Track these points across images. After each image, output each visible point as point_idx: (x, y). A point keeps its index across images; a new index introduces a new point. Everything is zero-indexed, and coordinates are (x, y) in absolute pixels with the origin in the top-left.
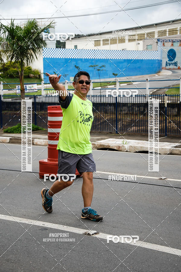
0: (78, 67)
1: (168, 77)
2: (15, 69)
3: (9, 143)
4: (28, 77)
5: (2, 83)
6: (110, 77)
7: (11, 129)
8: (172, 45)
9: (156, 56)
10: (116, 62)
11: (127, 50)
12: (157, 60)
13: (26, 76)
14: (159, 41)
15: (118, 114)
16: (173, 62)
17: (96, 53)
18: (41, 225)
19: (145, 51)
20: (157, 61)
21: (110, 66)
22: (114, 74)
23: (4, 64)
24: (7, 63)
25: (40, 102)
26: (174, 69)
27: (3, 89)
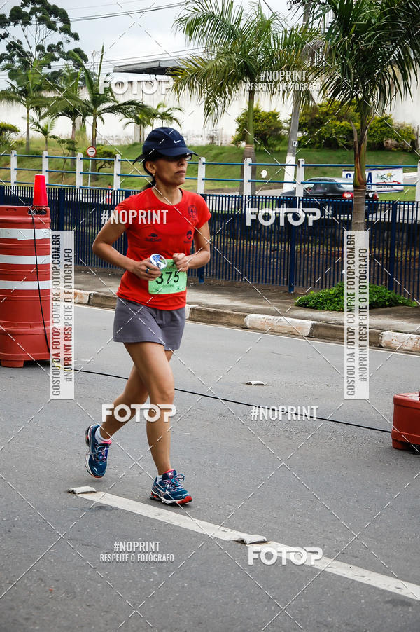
2: (343, 124)
3: (308, 336)
4: (379, 147)
5: (304, 163)
7: (319, 297)
13: (374, 144)
23: (315, 109)
24: (321, 106)
25: (410, 221)
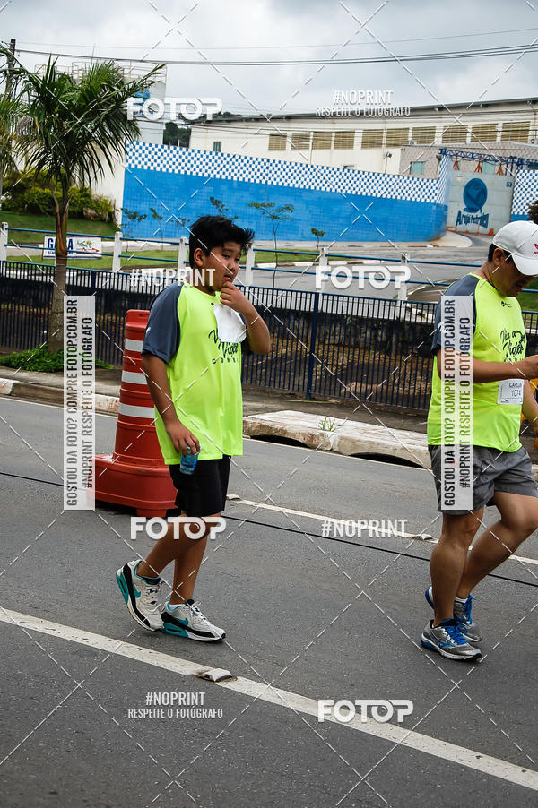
0: (220, 202)
1: (461, 254)
2: (46, 191)
3: (10, 395)
4: (79, 216)
5: (7, 227)
6: (304, 239)
7: (21, 358)
8: (480, 168)
9: (433, 194)
10: (325, 199)
11: (357, 168)
12: (434, 204)
13: (74, 212)
14: (445, 154)
15: (317, 343)
16: (478, 214)
17: (271, 168)
18: (79, 641)
19: (406, 178)
20: (434, 207)
21: (307, 208)
22: (314, 231)
23: (16, 175)
24: (24, 173)
25: (108, 287)
26: (477, 234)
27: (6, 243)
